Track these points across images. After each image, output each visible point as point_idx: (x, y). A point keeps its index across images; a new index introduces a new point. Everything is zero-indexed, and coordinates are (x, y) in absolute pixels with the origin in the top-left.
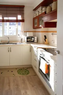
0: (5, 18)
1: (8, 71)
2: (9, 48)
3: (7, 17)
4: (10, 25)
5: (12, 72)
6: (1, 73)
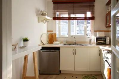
1: (73, 77)
2: (73, 50)
3: (74, 14)
4: (78, 24)
5: (77, 78)
6: (64, 78)
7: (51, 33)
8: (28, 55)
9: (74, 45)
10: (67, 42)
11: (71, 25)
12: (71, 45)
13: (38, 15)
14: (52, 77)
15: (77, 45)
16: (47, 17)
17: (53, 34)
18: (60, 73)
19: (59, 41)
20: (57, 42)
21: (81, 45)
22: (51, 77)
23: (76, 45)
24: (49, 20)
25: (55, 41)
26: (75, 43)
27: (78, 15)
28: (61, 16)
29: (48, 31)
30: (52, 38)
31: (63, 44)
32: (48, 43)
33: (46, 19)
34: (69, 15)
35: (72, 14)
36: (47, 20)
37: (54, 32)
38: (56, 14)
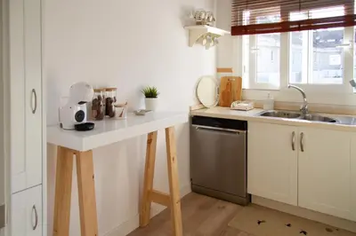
0: (295, 16)
1: (289, 225)
2: (293, 133)
3: (300, 9)
4: (316, 44)
6: (259, 223)
7: (228, 74)
8: (156, 132)
9: (297, 116)
10: (276, 105)
11: (292, 46)
12: (288, 116)
13: (186, 24)
14: (224, 207)
15: (312, 119)
16: (212, 30)
17: (232, 77)
18: (247, 200)
19: (248, 101)
20: (243, 105)
21: (325, 119)
22: (219, 208)
23: (305, 118)
24: (218, 36)
25: (239, 99)
26: (304, 110)
27: (318, 14)
28: (259, 22)
29: (219, 70)
30: (229, 91)
31: (260, 111)
32: (218, 105)
33: (210, 34)
34: (285, 14)
35: (294, 10)
36: (212, 38)
37: (234, 74)
38: (241, 16)
